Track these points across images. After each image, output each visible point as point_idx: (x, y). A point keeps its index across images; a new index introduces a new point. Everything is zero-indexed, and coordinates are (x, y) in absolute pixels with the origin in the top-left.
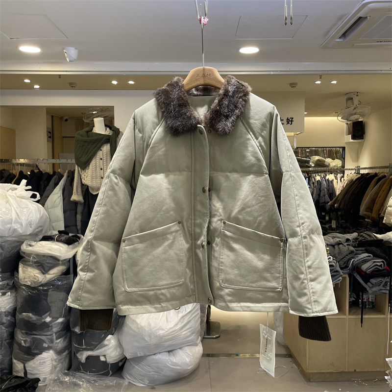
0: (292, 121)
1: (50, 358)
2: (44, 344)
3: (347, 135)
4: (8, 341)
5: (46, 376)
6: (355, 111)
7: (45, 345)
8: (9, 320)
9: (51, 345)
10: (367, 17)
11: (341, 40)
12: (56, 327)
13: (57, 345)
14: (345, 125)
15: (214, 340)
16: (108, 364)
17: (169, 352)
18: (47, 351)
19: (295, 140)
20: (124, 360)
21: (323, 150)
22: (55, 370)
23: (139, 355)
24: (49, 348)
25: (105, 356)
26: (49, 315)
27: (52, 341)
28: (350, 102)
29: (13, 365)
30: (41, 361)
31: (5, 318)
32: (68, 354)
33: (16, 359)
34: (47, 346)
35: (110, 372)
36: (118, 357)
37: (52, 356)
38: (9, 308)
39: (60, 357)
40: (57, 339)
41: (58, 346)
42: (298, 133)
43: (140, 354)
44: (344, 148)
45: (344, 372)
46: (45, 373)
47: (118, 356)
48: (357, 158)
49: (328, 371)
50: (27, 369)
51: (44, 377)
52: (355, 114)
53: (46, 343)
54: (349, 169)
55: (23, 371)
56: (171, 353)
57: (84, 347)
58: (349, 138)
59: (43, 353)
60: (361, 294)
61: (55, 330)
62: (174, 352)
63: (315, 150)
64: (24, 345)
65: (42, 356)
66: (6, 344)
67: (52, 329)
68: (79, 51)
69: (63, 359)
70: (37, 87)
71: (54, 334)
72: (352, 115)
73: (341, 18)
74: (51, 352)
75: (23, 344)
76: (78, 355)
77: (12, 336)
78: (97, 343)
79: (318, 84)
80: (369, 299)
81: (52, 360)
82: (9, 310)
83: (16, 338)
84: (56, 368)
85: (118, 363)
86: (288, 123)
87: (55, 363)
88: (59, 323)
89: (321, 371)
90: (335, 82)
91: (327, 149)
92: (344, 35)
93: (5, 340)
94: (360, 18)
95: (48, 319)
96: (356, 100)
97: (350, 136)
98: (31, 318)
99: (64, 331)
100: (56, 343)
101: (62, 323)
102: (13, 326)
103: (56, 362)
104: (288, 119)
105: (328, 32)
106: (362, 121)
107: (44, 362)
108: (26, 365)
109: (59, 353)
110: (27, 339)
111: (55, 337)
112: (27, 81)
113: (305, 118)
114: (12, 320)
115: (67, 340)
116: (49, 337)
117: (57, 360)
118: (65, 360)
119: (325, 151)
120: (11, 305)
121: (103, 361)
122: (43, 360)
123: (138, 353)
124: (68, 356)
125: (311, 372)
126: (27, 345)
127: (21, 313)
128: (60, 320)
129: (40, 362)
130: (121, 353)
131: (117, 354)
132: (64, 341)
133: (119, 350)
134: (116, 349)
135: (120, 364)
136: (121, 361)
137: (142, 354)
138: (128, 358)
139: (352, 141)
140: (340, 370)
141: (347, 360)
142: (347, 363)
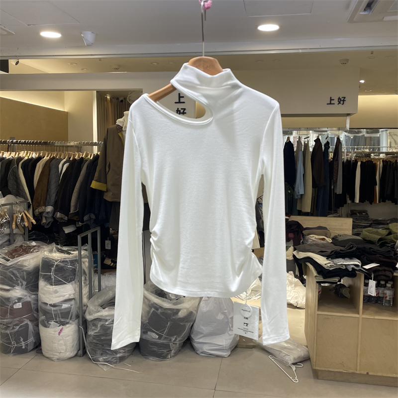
0: (344, 101)
11: (366, 13)
68: (96, 35)
86: (340, 103)
92: (369, 7)
104: (339, 99)
125: (319, 369)
140: (351, 371)
141: (359, 361)
142: (358, 364)
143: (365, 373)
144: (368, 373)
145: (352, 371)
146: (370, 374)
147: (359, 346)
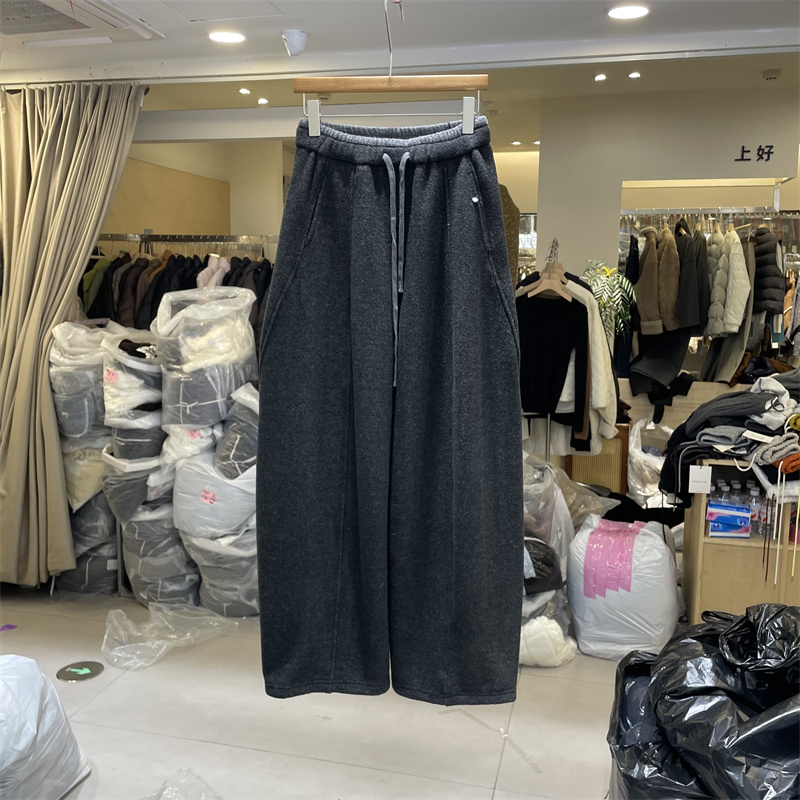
0: (769, 153)
19: (777, 193)
42: (784, 179)
68: (307, 34)
70: (262, 101)
86: (761, 157)
104: (760, 149)
112: (244, 91)
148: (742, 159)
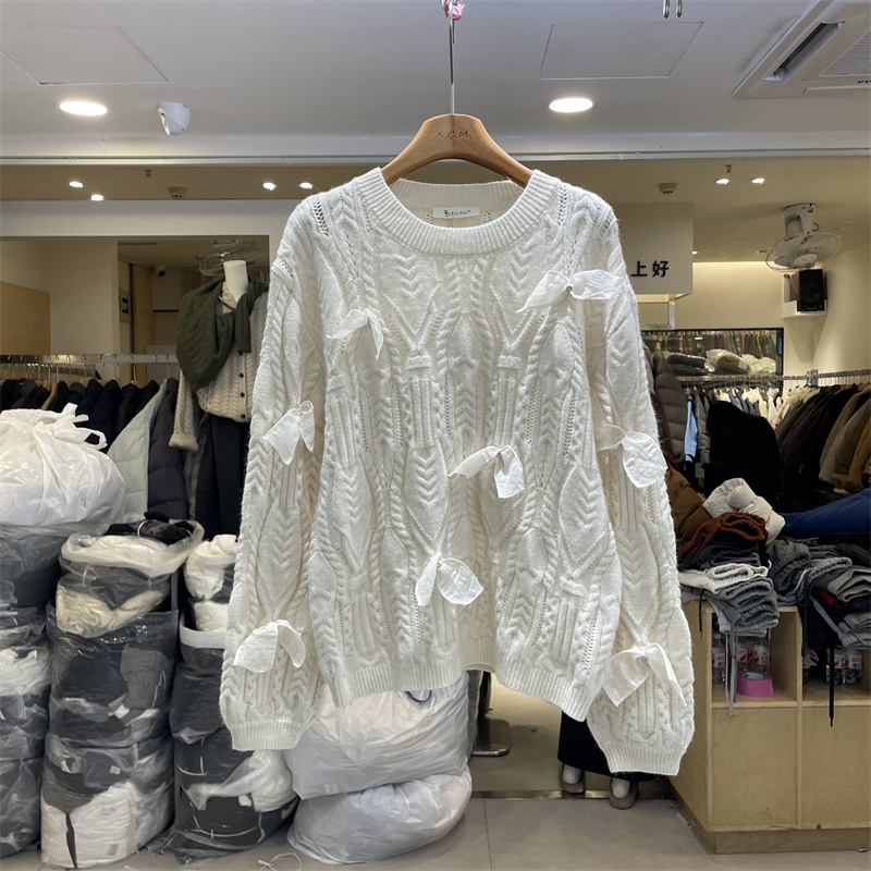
0: (664, 269)
1: (126, 801)
2: (113, 767)
3: (786, 301)
4: (31, 761)
5: (118, 842)
6: (805, 246)
7: (115, 770)
8: (33, 715)
9: (127, 770)
10: (836, 25)
11: (777, 78)
12: (139, 729)
13: (140, 770)
14: (783, 279)
15: (496, 760)
16: (257, 814)
17: (395, 785)
18: (119, 784)
19: (672, 312)
20: (292, 806)
21: (734, 338)
22: (137, 827)
23: (328, 792)
24: (123, 777)
25: (249, 795)
26: (124, 702)
27: (129, 761)
28: (794, 225)
29: (44, 818)
30: (107, 807)
31: (25, 708)
32: (166, 790)
33: (49, 803)
34: (118, 772)
35: (262, 831)
36: (280, 797)
37: (131, 794)
38: (35, 686)
39: (147, 799)
40: (142, 756)
41: (142, 773)
42: (678, 295)
43: (331, 788)
44: (780, 332)
45: (794, 830)
46: (114, 834)
47: (278, 794)
48: (810, 352)
49: (757, 829)
50: (74, 826)
51: (113, 843)
52: (806, 252)
53: (116, 765)
54: (794, 378)
55: (66, 829)
56: (400, 789)
57: (203, 774)
58: (792, 309)
59: (111, 787)
60: (828, 651)
61: (137, 735)
62: (406, 786)
63: (716, 336)
64: (68, 771)
65: (109, 795)
66: (26, 768)
67: (129, 733)
68: (192, 110)
69: (155, 803)
70: (97, 198)
71: (135, 745)
72: (799, 254)
73: (777, 27)
74: (129, 785)
75: (65, 768)
76: (189, 793)
77: (40, 750)
78: (232, 766)
79: (723, 185)
80: (847, 662)
81: (130, 806)
82: (35, 692)
83: (50, 755)
84: (138, 823)
85: (278, 812)
86: (657, 273)
87: (136, 812)
88: (145, 719)
89: (743, 829)
90: (760, 181)
91: (743, 333)
92: (784, 67)
93: (25, 760)
94: (822, 26)
95: (122, 712)
96: (808, 223)
97: (795, 302)
98: (83, 709)
99: (157, 737)
100: (139, 766)
101: (152, 720)
102: (42, 726)
103: (139, 808)
104: (655, 264)
105: (748, 61)
106: (820, 271)
107: (113, 809)
108: (71, 816)
109: (146, 788)
110: (75, 756)
111: (136, 752)
112: (76, 184)
113: (694, 264)
114: (40, 714)
115: (164, 759)
116: (125, 752)
117: (142, 805)
118: (158, 805)
119: (738, 340)
120: (39, 679)
121: (246, 807)
122: (110, 803)
123: (327, 786)
124: (166, 797)
125: (720, 830)
126: (75, 770)
127: (60, 697)
128: (149, 713)
129: (104, 810)
130: (285, 787)
131: (278, 790)
132: (157, 761)
133: (281, 781)
134: (275, 778)
135: (285, 814)
136: (286, 806)
137: (336, 791)
138: (302, 798)
139: (799, 314)
140: (785, 826)
141: (800, 802)
142: (800, 809)
143: (814, 827)
144: (819, 827)
145: (788, 826)
146: (823, 827)
147: (800, 769)
148: (639, 275)
